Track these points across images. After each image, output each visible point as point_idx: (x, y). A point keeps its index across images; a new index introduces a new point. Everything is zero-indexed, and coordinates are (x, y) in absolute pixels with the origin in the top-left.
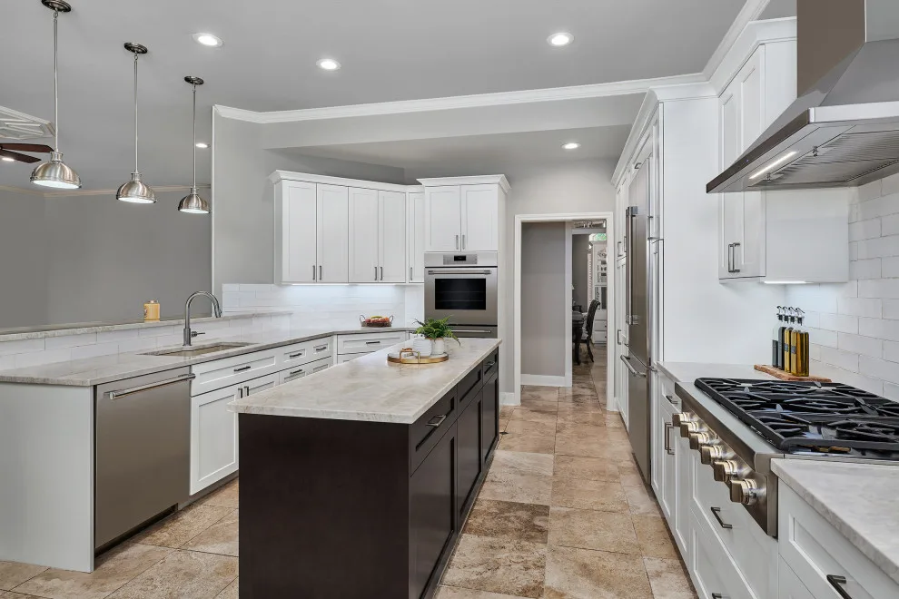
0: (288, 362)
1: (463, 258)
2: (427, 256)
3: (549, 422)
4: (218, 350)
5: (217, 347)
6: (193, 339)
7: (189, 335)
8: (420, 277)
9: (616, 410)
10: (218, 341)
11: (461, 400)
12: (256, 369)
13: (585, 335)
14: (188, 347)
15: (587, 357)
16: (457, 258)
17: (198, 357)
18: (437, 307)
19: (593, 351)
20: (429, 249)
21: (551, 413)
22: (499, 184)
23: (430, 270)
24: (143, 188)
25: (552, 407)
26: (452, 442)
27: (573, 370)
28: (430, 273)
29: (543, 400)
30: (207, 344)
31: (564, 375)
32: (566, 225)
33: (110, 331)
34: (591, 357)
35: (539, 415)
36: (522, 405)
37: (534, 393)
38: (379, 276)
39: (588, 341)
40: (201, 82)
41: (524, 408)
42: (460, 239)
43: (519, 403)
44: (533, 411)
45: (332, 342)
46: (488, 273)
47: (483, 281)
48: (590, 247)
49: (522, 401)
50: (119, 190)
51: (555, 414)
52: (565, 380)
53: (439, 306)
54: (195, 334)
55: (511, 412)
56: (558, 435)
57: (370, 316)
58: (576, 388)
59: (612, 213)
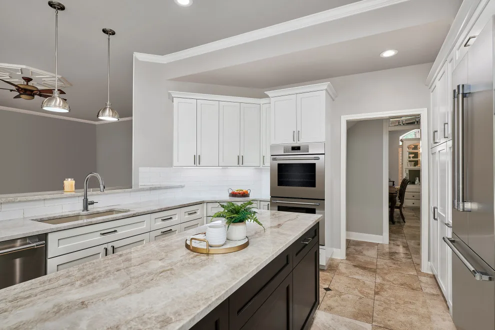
0: (160, 224)
1: (298, 148)
2: (273, 147)
3: (369, 280)
4: (112, 214)
5: (111, 212)
6: (90, 207)
7: (87, 204)
8: (268, 162)
9: (430, 273)
10: (112, 208)
11: (297, 254)
12: (121, 233)
13: (398, 203)
14: (85, 212)
15: (399, 218)
16: (294, 148)
17: (89, 220)
18: (279, 185)
19: (404, 213)
20: (273, 142)
21: (370, 270)
22: (326, 90)
23: (274, 157)
24: (60, 102)
25: (372, 263)
26: (288, 288)
27: (390, 229)
28: (274, 159)
29: (365, 255)
30: (100, 210)
31: (382, 235)
32: (384, 120)
33: (13, 202)
34: (403, 219)
35: (361, 271)
36: (346, 259)
37: (357, 248)
38: (240, 161)
39: (400, 208)
40: (113, 33)
41: (347, 262)
42: (297, 134)
43: (344, 257)
44: (355, 266)
45: (203, 208)
46: (318, 159)
47: (314, 164)
48: (401, 143)
49: (347, 255)
50: (43, 103)
51: (374, 271)
52: (384, 238)
53: (281, 183)
54: (92, 203)
55: (337, 266)
56: (377, 297)
57: (235, 189)
58: (392, 246)
59: (426, 109)
